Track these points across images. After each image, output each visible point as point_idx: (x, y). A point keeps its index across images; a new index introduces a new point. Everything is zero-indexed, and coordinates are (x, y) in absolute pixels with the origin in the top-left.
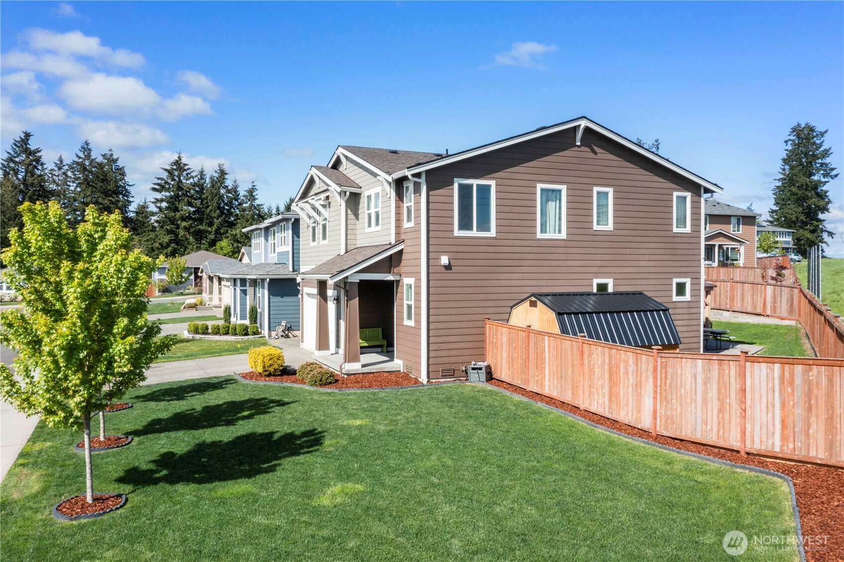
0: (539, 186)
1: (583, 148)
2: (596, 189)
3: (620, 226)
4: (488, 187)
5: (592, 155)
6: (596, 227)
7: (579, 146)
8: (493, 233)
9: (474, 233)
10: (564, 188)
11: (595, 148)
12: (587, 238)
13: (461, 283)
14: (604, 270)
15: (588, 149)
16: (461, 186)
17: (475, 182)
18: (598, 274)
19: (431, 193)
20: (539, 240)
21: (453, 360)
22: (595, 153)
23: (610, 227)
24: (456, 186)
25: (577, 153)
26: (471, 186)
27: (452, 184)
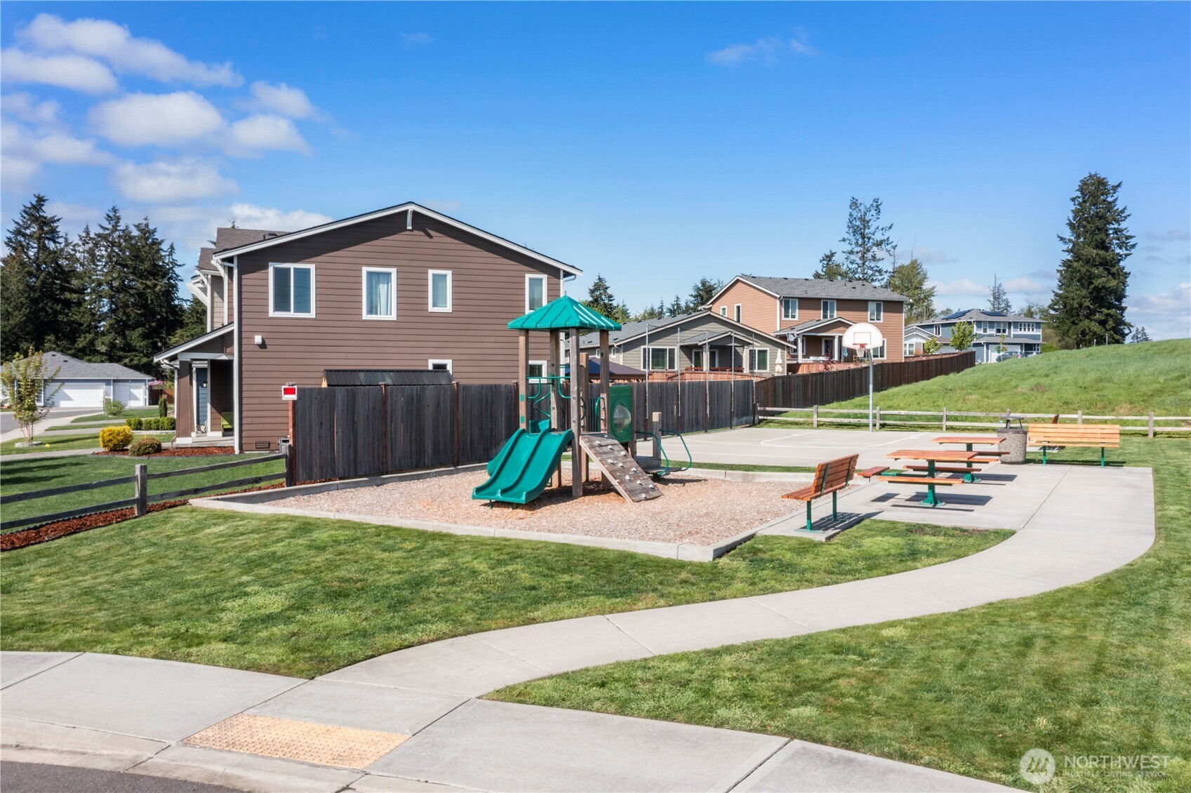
0: (365, 270)
1: (416, 232)
2: (431, 272)
3: (459, 308)
4: (307, 271)
5: (427, 239)
6: (431, 309)
7: (410, 230)
8: (312, 314)
9: (292, 314)
10: (393, 271)
11: (430, 231)
12: (421, 319)
13: (277, 361)
14: (442, 351)
15: (422, 233)
16: (277, 271)
17: (292, 266)
18: (434, 355)
19: (243, 276)
20: (365, 321)
21: (268, 433)
22: (431, 237)
23: (448, 308)
24: (271, 270)
25: (410, 237)
26: (289, 270)
27: (266, 267)
